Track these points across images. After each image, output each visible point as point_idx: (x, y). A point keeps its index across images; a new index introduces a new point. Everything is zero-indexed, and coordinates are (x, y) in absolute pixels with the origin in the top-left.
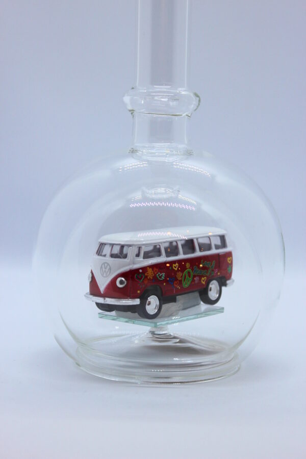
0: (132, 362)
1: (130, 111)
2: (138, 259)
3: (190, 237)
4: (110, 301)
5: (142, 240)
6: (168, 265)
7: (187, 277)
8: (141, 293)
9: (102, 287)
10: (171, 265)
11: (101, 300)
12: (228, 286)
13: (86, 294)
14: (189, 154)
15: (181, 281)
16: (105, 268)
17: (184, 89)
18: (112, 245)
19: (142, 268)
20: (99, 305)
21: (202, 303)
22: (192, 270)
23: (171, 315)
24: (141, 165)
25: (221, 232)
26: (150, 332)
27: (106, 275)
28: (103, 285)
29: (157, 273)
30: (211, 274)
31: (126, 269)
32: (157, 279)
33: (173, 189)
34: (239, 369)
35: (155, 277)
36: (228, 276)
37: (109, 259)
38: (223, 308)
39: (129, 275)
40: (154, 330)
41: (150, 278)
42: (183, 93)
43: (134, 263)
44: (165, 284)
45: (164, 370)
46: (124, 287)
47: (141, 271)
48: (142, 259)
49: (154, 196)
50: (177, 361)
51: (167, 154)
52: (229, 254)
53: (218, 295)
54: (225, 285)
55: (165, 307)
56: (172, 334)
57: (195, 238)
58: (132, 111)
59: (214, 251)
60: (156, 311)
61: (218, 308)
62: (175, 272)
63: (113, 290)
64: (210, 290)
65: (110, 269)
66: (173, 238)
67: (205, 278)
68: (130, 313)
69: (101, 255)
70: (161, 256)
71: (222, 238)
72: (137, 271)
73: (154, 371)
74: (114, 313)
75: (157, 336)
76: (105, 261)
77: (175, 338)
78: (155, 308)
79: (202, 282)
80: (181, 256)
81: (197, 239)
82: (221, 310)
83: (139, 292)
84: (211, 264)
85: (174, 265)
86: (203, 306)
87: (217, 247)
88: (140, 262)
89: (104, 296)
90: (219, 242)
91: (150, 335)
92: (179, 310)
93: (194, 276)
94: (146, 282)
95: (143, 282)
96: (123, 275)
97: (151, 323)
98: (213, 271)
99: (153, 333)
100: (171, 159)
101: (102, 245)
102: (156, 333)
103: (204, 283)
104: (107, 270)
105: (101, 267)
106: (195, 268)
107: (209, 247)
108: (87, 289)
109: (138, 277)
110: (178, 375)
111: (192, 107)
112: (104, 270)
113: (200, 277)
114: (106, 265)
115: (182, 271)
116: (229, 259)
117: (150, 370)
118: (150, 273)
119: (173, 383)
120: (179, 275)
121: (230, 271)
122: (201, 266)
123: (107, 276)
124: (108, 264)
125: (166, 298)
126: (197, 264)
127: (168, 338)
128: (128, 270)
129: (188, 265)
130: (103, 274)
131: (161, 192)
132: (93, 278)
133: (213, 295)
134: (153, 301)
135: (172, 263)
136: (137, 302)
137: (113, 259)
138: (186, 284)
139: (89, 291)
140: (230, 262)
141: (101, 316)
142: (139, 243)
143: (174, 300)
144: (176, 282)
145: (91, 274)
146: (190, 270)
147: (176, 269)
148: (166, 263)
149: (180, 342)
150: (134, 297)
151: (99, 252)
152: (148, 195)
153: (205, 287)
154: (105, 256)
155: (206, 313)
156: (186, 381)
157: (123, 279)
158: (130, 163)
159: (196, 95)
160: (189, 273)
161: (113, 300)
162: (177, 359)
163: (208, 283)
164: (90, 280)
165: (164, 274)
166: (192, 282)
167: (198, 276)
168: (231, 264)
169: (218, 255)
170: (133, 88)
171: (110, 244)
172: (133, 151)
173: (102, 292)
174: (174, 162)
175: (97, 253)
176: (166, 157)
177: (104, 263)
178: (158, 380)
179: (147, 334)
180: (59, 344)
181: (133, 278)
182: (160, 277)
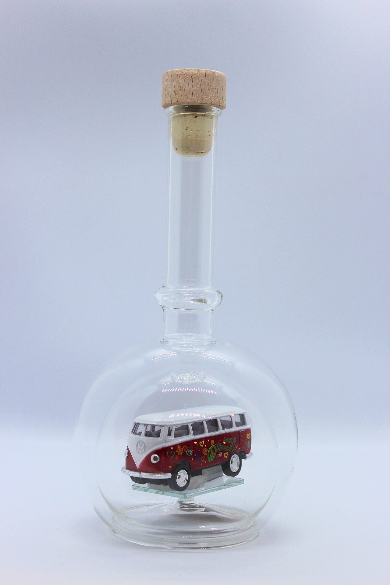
0: (161, 529)
1: (161, 306)
2: (170, 438)
3: (214, 417)
4: (144, 475)
5: (172, 420)
6: (195, 443)
7: (212, 452)
8: (172, 467)
9: (138, 463)
10: (198, 443)
11: (136, 474)
12: (247, 458)
13: (123, 468)
14: (213, 344)
15: (206, 456)
16: (141, 446)
17: (209, 288)
18: (146, 425)
19: (174, 446)
20: (134, 479)
21: (224, 474)
22: (216, 446)
23: (198, 487)
24: (170, 354)
25: (241, 411)
26: (178, 502)
27: (141, 451)
28: (138, 461)
29: (186, 450)
30: (232, 449)
31: (160, 446)
32: (186, 454)
33: (198, 374)
34: (258, 534)
35: (184, 454)
36: (247, 450)
37: (143, 437)
38: (243, 480)
39: (162, 452)
40: (182, 500)
41: (180, 454)
42: (207, 291)
43: (166, 442)
44: (192, 459)
45: (191, 537)
46: (157, 463)
47: (172, 448)
48: (173, 438)
49: (181, 382)
50: (203, 528)
51: (194, 345)
52: (248, 431)
53: (238, 468)
54: (245, 458)
55: (193, 479)
56: (198, 504)
57: (218, 418)
58: (163, 307)
59: (235, 429)
60: (185, 483)
61: (239, 480)
62: (201, 449)
63: (147, 465)
64: (232, 463)
65: (145, 446)
66: (200, 418)
67: (228, 452)
68: (162, 485)
69: (136, 434)
70: (190, 435)
71: (242, 416)
72: (168, 448)
73: (182, 538)
74: (146, 485)
75: (185, 506)
76: (140, 440)
77: (200, 507)
78: (184, 481)
79: (225, 456)
80: (207, 434)
81: (220, 417)
82: (242, 481)
83: (170, 467)
84: (233, 441)
85: (200, 442)
86: (225, 478)
87: (238, 425)
88: (171, 441)
89: (139, 470)
90: (239, 420)
91: (179, 505)
92: (205, 482)
93: (218, 452)
94: (177, 458)
95: (174, 457)
96: (157, 452)
97: (180, 494)
98: (234, 446)
99: (181, 503)
100: (198, 350)
101: (137, 425)
102: (184, 503)
103: (226, 457)
104: (142, 447)
105: (137, 445)
106: (219, 444)
107: (230, 425)
108: (124, 464)
109: (169, 454)
110: (203, 541)
111: (216, 303)
112: (139, 447)
113: (223, 452)
114: (141, 443)
115: (208, 448)
116: (248, 435)
117: (179, 537)
118: (180, 450)
119: (199, 548)
120: (205, 450)
121: (249, 447)
122: (224, 443)
123: (142, 453)
124: (143, 442)
125: (193, 472)
126: (220, 440)
127: (196, 507)
128: (162, 447)
129: (212, 442)
130: (139, 451)
131: (188, 378)
132: (129, 454)
133: (234, 467)
134: (183, 475)
135: (198, 440)
136: (169, 476)
137: (147, 438)
138: (211, 459)
139: (125, 465)
140: (249, 438)
141: (135, 487)
142: (170, 424)
143: (200, 474)
144: (202, 457)
145: (127, 451)
146: (214, 446)
147: (202, 446)
148: (193, 441)
149: (206, 511)
150: (166, 472)
151: (134, 431)
152: (177, 381)
153: (227, 460)
154: (140, 434)
155: (228, 485)
156: (212, 546)
157: (156, 455)
158: (161, 353)
159: (219, 292)
160: (213, 449)
161: (148, 474)
162: (204, 527)
163: (230, 457)
164: (127, 456)
165: (192, 451)
166: (216, 457)
167: (221, 451)
168: (250, 439)
169: (238, 433)
170: (164, 287)
171: (145, 424)
172: (163, 342)
173: (138, 468)
174: (199, 352)
175: (132, 432)
176: (193, 347)
177: (139, 442)
178: (185, 546)
179: (176, 504)
180: (97, 512)
181: (165, 454)
182: (189, 454)
